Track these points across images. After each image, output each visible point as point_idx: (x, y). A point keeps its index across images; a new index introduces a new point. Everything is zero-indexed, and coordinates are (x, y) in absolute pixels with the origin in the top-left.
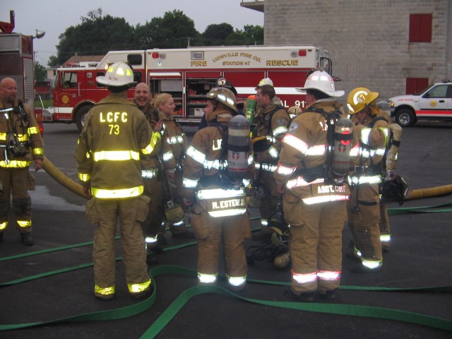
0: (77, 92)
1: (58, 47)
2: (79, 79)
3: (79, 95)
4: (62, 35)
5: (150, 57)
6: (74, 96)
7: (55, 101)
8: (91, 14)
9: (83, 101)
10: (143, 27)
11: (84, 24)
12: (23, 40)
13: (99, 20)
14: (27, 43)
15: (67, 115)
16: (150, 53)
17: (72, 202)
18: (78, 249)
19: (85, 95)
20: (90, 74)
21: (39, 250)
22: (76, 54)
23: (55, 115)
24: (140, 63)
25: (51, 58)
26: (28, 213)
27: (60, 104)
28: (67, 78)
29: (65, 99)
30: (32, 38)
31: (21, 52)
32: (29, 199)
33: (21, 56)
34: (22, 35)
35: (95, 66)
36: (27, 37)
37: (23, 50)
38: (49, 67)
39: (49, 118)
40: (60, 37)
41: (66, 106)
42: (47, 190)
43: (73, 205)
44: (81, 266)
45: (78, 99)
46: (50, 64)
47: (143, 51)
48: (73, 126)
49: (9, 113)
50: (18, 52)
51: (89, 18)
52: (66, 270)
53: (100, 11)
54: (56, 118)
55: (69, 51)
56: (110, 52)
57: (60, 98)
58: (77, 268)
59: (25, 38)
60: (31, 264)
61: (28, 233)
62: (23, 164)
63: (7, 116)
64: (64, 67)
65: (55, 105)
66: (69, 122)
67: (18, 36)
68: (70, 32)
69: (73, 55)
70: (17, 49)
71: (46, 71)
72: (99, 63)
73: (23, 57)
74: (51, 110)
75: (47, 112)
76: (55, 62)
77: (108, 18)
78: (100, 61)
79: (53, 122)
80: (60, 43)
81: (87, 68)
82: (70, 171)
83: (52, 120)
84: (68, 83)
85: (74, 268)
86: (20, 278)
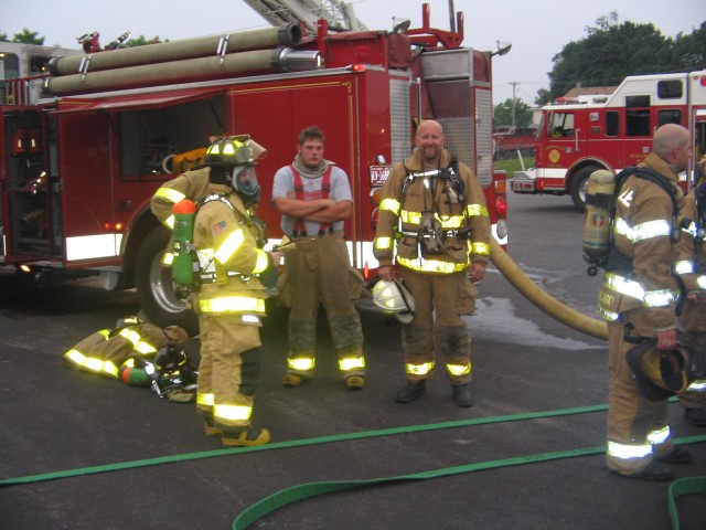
0: (573, 145)
1: (551, 75)
2: (576, 124)
3: (577, 149)
4: (557, 57)
5: (696, 85)
6: (569, 150)
7: (538, 160)
8: (601, 21)
9: (583, 159)
10: (687, 38)
11: (590, 37)
12: (475, 58)
13: (613, 30)
14: (483, 64)
15: (558, 181)
16: (696, 78)
17: (547, 332)
18: (545, 421)
19: (586, 149)
20: (596, 114)
21: (480, 416)
22: (578, 84)
23: (538, 181)
24: (679, 95)
25: (540, 92)
26: (463, 351)
27: (546, 164)
28: (558, 121)
29: (554, 156)
30: (491, 55)
31: (471, 79)
32: (463, 327)
33: (471, 85)
34: (475, 51)
35: (604, 101)
36: (482, 54)
37: (475, 75)
38: (537, 106)
39: (529, 186)
40: (554, 59)
41: (555, 166)
42: (511, 307)
43: (550, 337)
44: (547, 456)
45: (575, 155)
46: (538, 102)
47: (684, 75)
48: (567, 200)
49: (431, 178)
50: (467, 78)
51: (599, 27)
52: (519, 460)
53: (615, 15)
54: (539, 187)
55: (568, 80)
56: (628, 78)
57: (547, 153)
58: (540, 459)
59: (478, 56)
60: (462, 442)
61: (465, 385)
62: (448, 268)
63: (426, 183)
64: (553, 104)
65: (538, 166)
66: (560, 193)
67: (467, 52)
68: (570, 50)
69: (574, 86)
70: (466, 74)
71: (532, 113)
72: (610, 97)
73: (475, 87)
74: (532, 174)
75: (525, 176)
76: (545, 98)
77: (628, 25)
78: (611, 93)
79: (535, 193)
80: (554, 68)
81: (591, 105)
82: (553, 276)
83: (532, 189)
84: (560, 129)
85: (534, 459)
86: (438, 468)
